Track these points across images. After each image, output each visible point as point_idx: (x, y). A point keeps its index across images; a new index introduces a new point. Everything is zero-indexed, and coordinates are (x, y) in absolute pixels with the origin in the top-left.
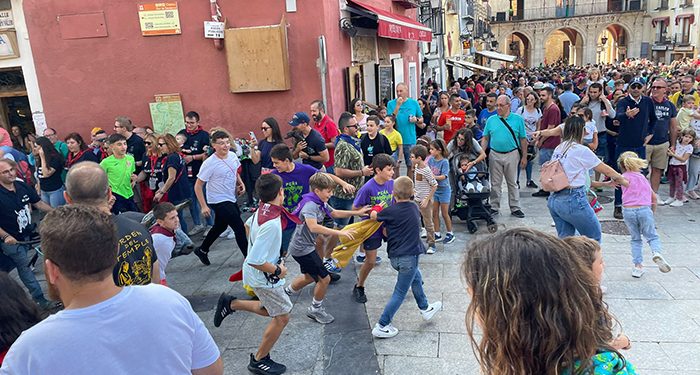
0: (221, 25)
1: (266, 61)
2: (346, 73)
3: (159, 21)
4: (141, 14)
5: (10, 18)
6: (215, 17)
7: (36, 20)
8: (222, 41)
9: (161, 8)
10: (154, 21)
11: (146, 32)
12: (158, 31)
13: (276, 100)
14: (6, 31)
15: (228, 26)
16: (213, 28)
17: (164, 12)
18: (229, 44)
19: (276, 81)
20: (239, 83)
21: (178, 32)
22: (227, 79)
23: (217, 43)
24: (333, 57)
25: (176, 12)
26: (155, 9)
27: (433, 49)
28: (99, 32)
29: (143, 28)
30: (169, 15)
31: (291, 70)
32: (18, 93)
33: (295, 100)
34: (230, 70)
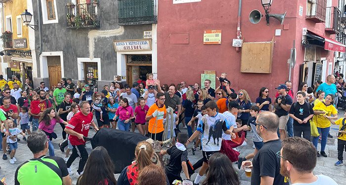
0: (240, 41)
1: (261, 59)
2: (301, 67)
3: (211, 38)
4: (205, 35)
5: (151, 34)
6: (238, 37)
7: (161, 36)
8: (240, 48)
9: (214, 32)
10: (210, 38)
11: (205, 43)
12: (211, 43)
13: (262, 78)
14: (148, 39)
15: (244, 42)
16: (236, 42)
17: (215, 34)
18: (243, 50)
19: (265, 68)
20: (245, 68)
21: (220, 43)
22: (240, 66)
23: (237, 49)
24: (298, 59)
25: (220, 34)
26: (211, 33)
27: (341, 56)
28: (186, 42)
29: (204, 41)
30: (217, 36)
31: (273, 64)
32: (149, 65)
33: (272, 78)
34: (242, 61)
